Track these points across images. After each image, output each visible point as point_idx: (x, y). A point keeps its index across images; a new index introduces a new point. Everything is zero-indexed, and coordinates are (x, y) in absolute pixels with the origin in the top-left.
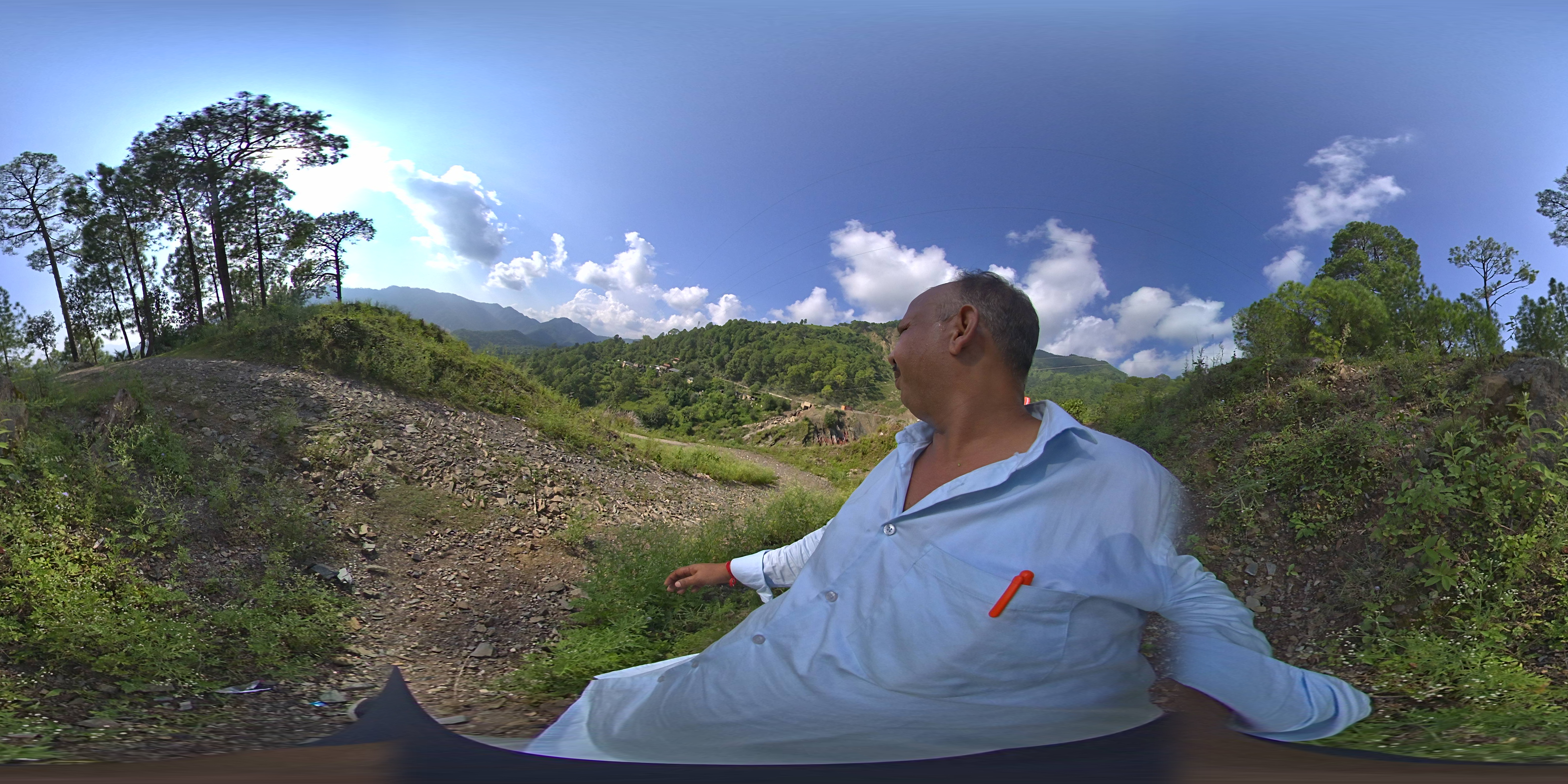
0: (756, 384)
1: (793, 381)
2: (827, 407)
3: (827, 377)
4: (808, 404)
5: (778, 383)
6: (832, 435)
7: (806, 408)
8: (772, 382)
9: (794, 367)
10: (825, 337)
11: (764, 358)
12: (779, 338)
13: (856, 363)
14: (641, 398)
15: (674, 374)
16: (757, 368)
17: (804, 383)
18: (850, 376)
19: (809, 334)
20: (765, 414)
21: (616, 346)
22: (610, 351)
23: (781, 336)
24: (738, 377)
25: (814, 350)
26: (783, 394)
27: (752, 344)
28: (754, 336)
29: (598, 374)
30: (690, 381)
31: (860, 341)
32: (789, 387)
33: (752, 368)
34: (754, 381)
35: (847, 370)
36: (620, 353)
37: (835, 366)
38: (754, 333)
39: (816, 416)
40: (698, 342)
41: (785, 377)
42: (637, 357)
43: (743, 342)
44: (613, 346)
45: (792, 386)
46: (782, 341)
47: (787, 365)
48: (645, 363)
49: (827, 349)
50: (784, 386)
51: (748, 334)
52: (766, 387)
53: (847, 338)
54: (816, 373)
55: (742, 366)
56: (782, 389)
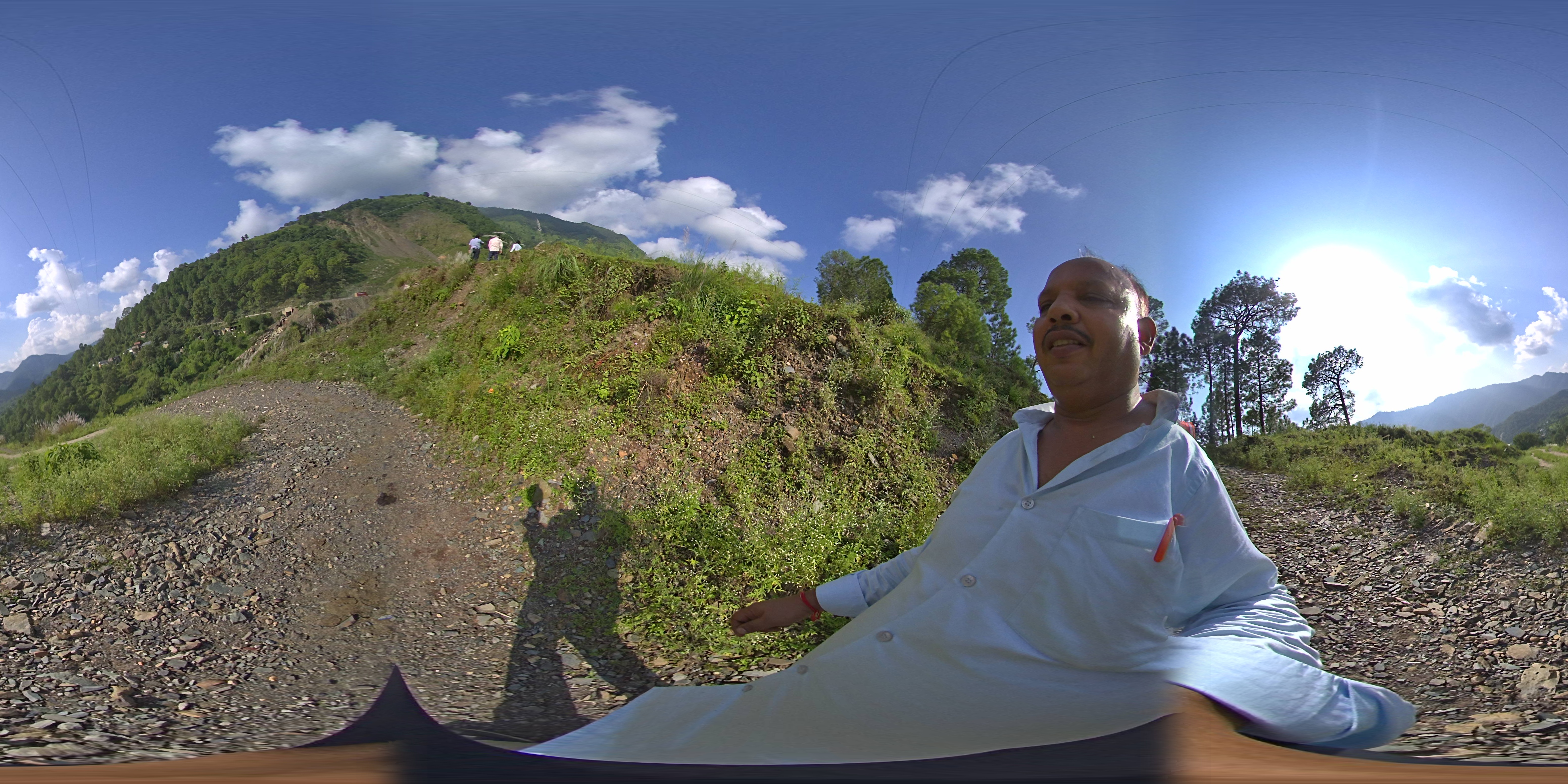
0: (229, 315)
1: (264, 294)
2: (309, 304)
3: (297, 277)
4: (290, 310)
5: (249, 303)
7: (289, 313)
8: (243, 305)
9: (257, 281)
10: (276, 241)
11: (224, 288)
12: (228, 263)
13: (322, 252)
14: (131, 386)
15: (148, 347)
16: (222, 299)
17: (276, 291)
18: (322, 268)
19: (257, 247)
20: (251, 337)
21: (85, 353)
22: (81, 361)
23: (229, 260)
24: (209, 317)
25: (270, 257)
26: (260, 311)
27: (205, 280)
28: (202, 273)
29: (80, 388)
30: (165, 345)
31: (317, 232)
32: (262, 302)
33: (217, 302)
34: (226, 313)
35: (316, 262)
36: (91, 358)
37: (301, 263)
38: (201, 270)
39: (303, 317)
40: (154, 306)
41: (254, 294)
42: (108, 353)
43: (194, 284)
44: (82, 355)
45: (265, 300)
46: (233, 263)
47: (250, 283)
48: (118, 352)
49: (283, 251)
50: (257, 302)
51: (195, 274)
52: (240, 313)
53: (301, 234)
54: (283, 277)
55: (206, 306)
56: (256, 307)
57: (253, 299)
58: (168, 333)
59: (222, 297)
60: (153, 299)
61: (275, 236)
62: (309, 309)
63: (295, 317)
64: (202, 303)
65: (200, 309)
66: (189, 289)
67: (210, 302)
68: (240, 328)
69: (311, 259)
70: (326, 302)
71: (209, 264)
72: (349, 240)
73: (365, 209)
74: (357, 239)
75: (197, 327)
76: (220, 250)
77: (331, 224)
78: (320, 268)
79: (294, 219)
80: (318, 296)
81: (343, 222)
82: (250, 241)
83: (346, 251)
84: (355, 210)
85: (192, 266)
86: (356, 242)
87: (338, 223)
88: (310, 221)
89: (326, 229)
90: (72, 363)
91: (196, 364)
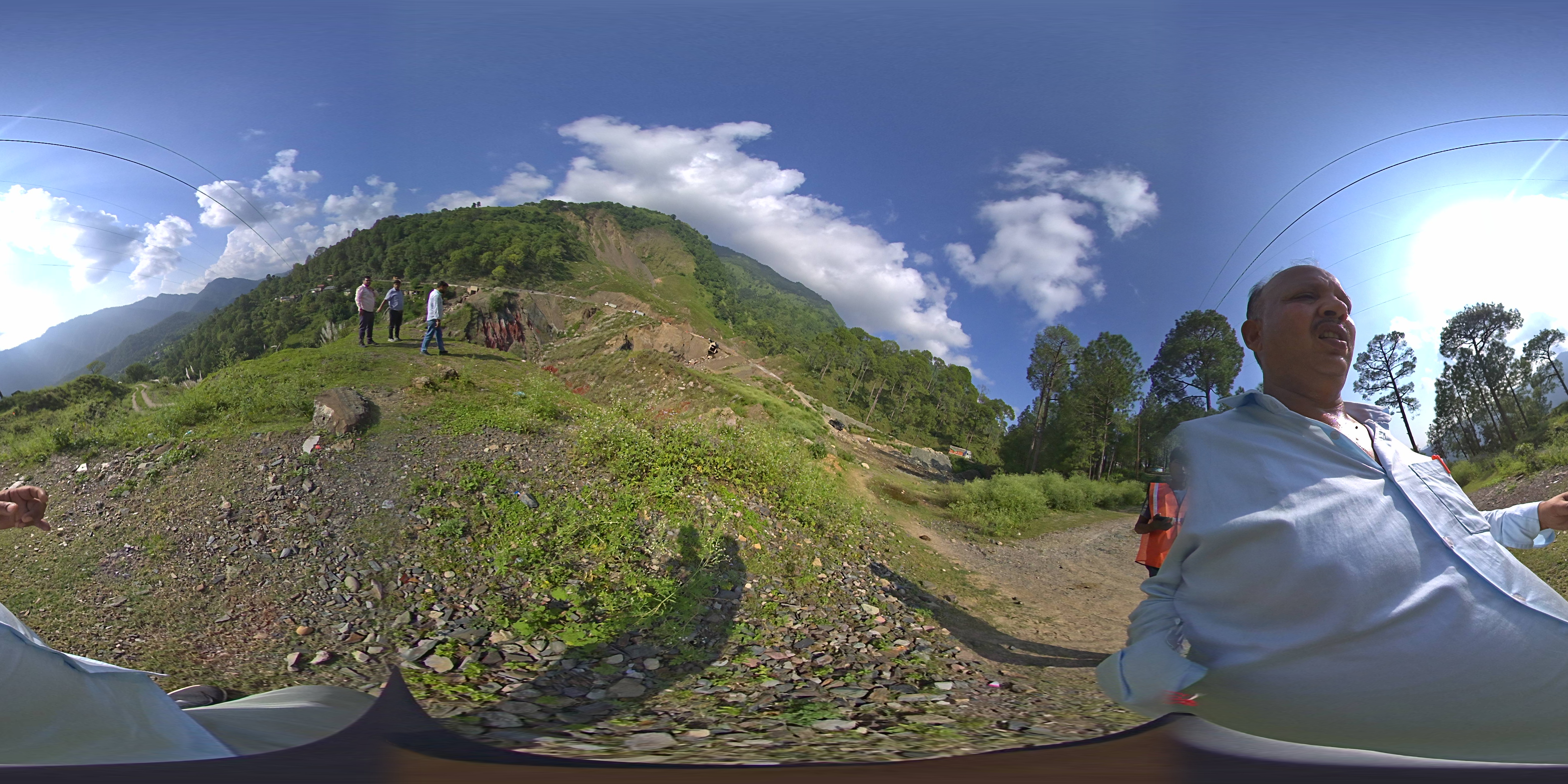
0: (418, 278)
1: (459, 266)
2: (496, 289)
3: (499, 258)
4: (475, 289)
5: (442, 271)
6: (500, 319)
7: (473, 292)
8: (436, 271)
10: (506, 215)
11: (422, 250)
12: (443, 225)
13: (539, 241)
14: (304, 327)
16: (417, 260)
17: (474, 266)
18: (530, 256)
21: (271, 284)
22: (265, 292)
25: (484, 231)
27: (409, 237)
29: (257, 322)
31: (550, 220)
33: (411, 262)
34: (417, 274)
35: (526, 248)
36: (276, 291)
37: (510, 246)
39: (483, 301)
40: (348, 252)
41: (449, 264)
42: (293, 287)
44: (267, 287)
45: (460, 272)
47: (450, 251)
48: (301, 290)
49: (503, 228)
51: (401, 229)
53: (533, 218)
54: (486, 254)
55: (401, 263)
57: (447, 269)
62: (493, 293)
63: (476, 298)
64: (397, 259)
65: (392, 265)
66: (389, 242)
67: (404, 260)
69: (523, 243)
70: (515, 291)
72: (577, 238)
74: (586, 239)
77: (570, 218)
78: (528, 254)
80: (510, 283)
81: (584, 219)
82: (479, 209)
83: (567, 246)
84: (602, 211)
86: (583, 241)
87: (578, 217)
89: (562, 220)
90: (256, 294)
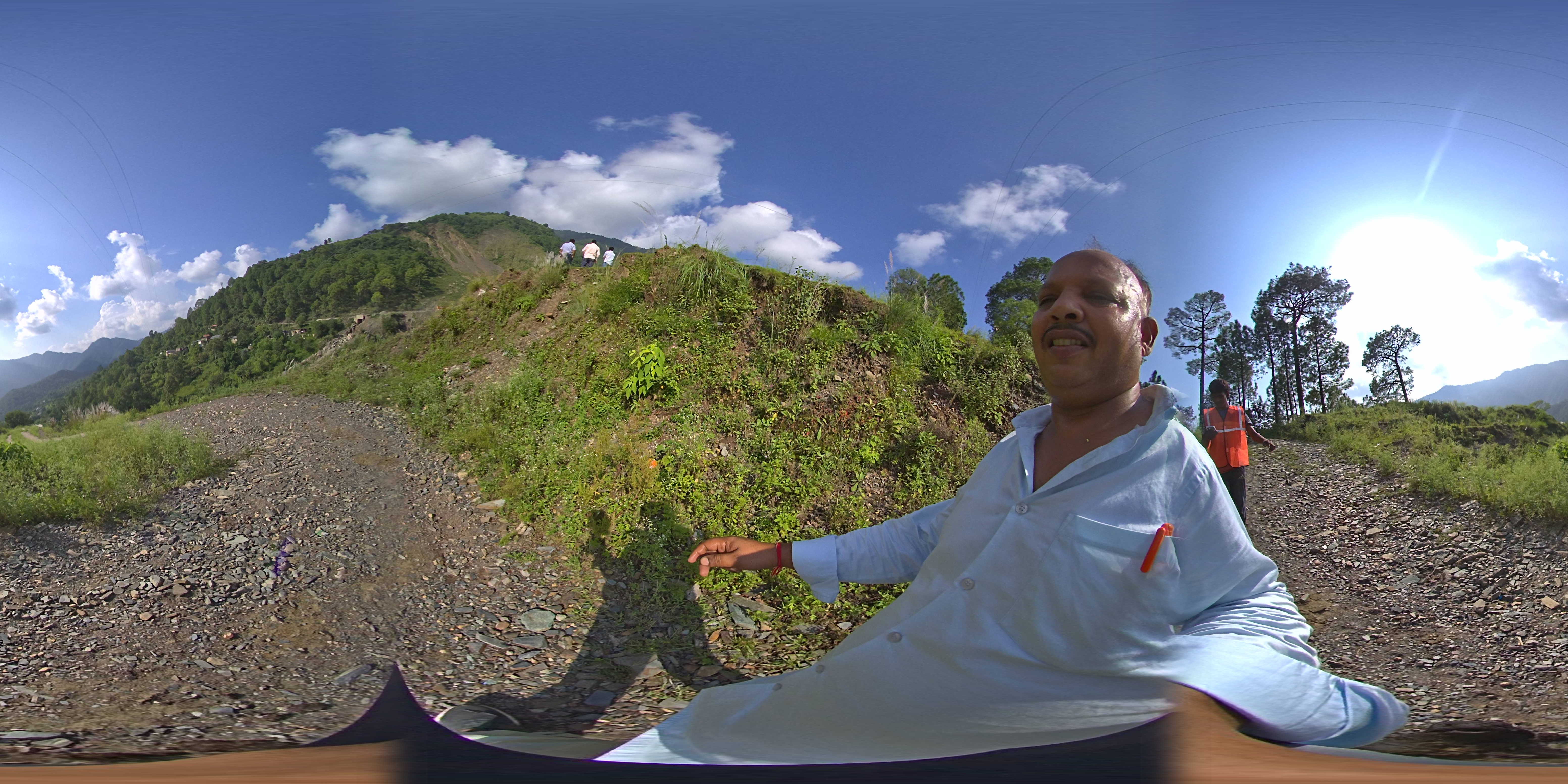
0: (301, 316)
1: (338, 299)
2: (382, 313)
3: (373, 285)
4: (361, 317)
5: (322, 306)
7: (360, 321)
8: (316, 308)
9: (333, 285)
10: (357, 248)
11: (298, 288)
12: (307, 265)
13: (402, 263)
14: (195, 378)
15: (216, 341)
16: (296, 300)
17: (350, 297)
18: (400, 278)
19: (338, 251)
20: (320, 341)
21: (154, 341)
22: (149, 348)
23: (308, 261)
24: (281, 317)
25: (349, 262)
26: (333, 316)
27: (282, 280)
28: (279, 272)
29: (144, 376)
30: (234, 341)
31: (400, 242)
32: (336, 306)
33: (290, 302)
34: (298, 314)
35: (394, 272)
36: (160, 346)
37: (378, 271)
38: (279, 268)
39: (373, 326)
40: (227, 301)
41: (328, 298)
42: (177, 342)
43: (271, 282)
44: (151, 342)
45: (339, 305)
46: (312, 266)
47: (325, 286)
48: (187, 343)
49: (363, 258)
50: (330, 307)
51: (273, 272)
52: (312, 316)
53: (383, 243)
54: (359, 284)
55: (280, 305)
56: (329, 311)
57: (327, 304)
58: (239, 328)
59: (296, 298)
60: (228, 293)
61: (357, 243)
62: (380, 318)
63: (365, 325)
64: (276, 302)
65: (273, 308)
66: (265, 287)
67: (284, 302)
68: (309, 331)
69: (389, 268)
70: (400, 313)
71: (288, 263)
72: (430, 253)
73: (449, 224)
74: (438, 253)
75: (268, 325)
76: (301, 251)
77: (415, 236)
78: (397, 277)
79: (379, 228)
80: (391, 306)
81: (427, 235)
82: (332, 245)
83: (426, 264)
84: (440, 224)
85: (271, 264)
86: (436, 256)
87: (422, 235)
88: (394, 231)
89: (410, 240)
90: (141, 349)
91: (262, 363)
